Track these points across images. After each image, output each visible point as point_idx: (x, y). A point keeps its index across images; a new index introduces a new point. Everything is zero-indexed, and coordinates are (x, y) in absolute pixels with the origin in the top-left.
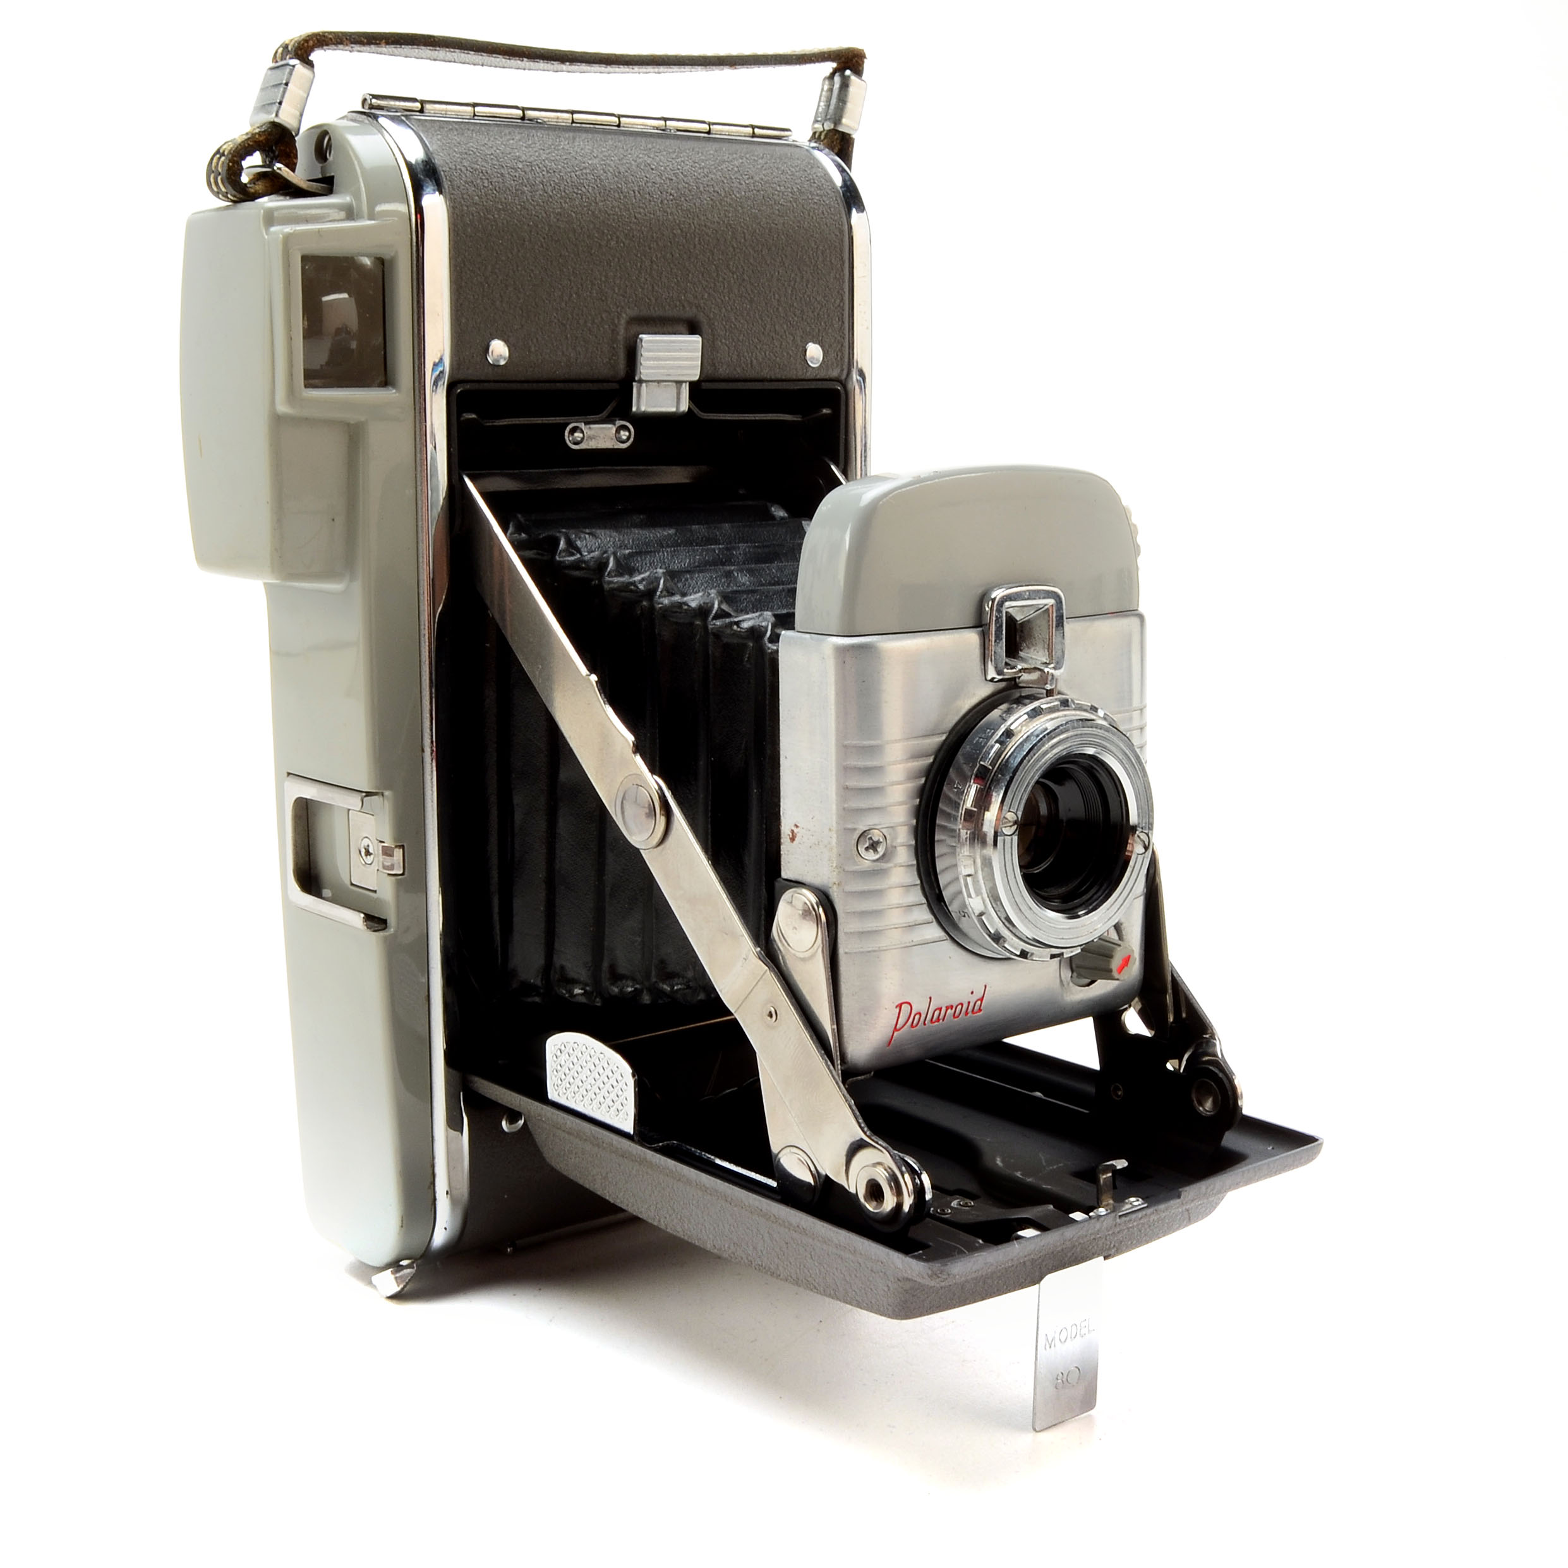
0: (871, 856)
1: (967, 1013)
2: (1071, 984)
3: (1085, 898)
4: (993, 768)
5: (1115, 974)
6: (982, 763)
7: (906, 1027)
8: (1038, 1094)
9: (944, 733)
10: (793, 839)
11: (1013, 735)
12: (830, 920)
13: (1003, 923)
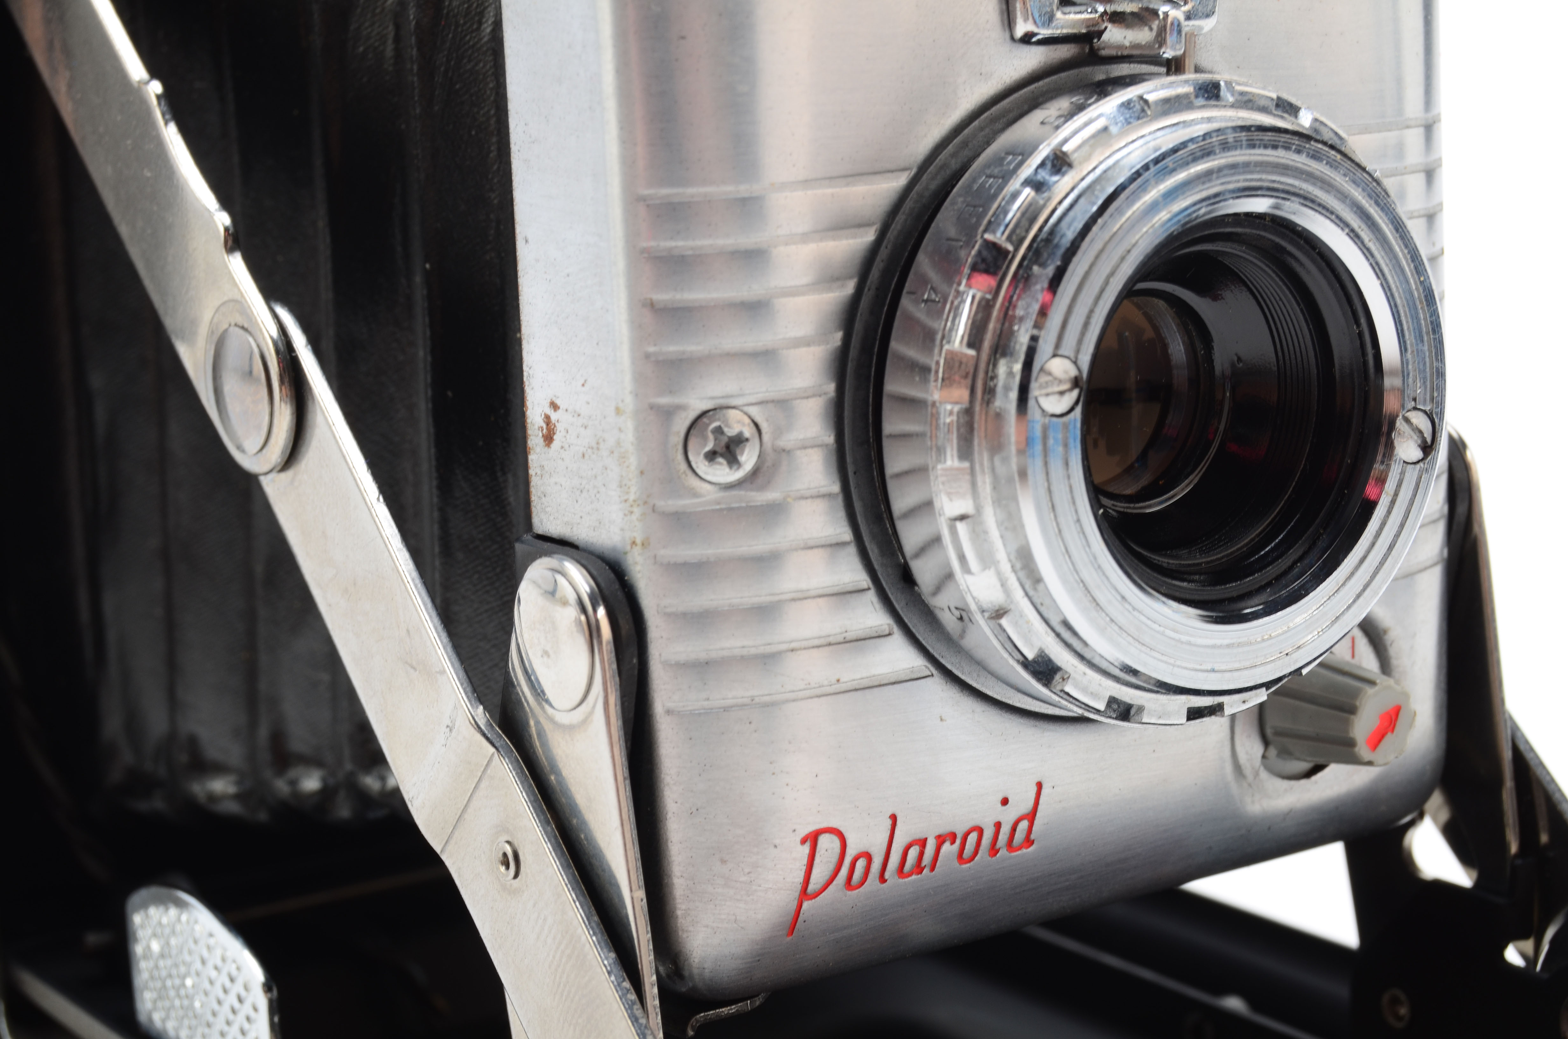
0: (722, 473)
1: (994, 850)
2: (1264, 774)
3: (1272, 571)
4: (1017, 249)
5: (1363, 750)
6: (987, 236)
7: (831, 888)
8: (1234, 1003)
9: (904, 170)
10: (549, 439)
11: (1070, 166)
12: (624, 632)
13: (1058, 635)
